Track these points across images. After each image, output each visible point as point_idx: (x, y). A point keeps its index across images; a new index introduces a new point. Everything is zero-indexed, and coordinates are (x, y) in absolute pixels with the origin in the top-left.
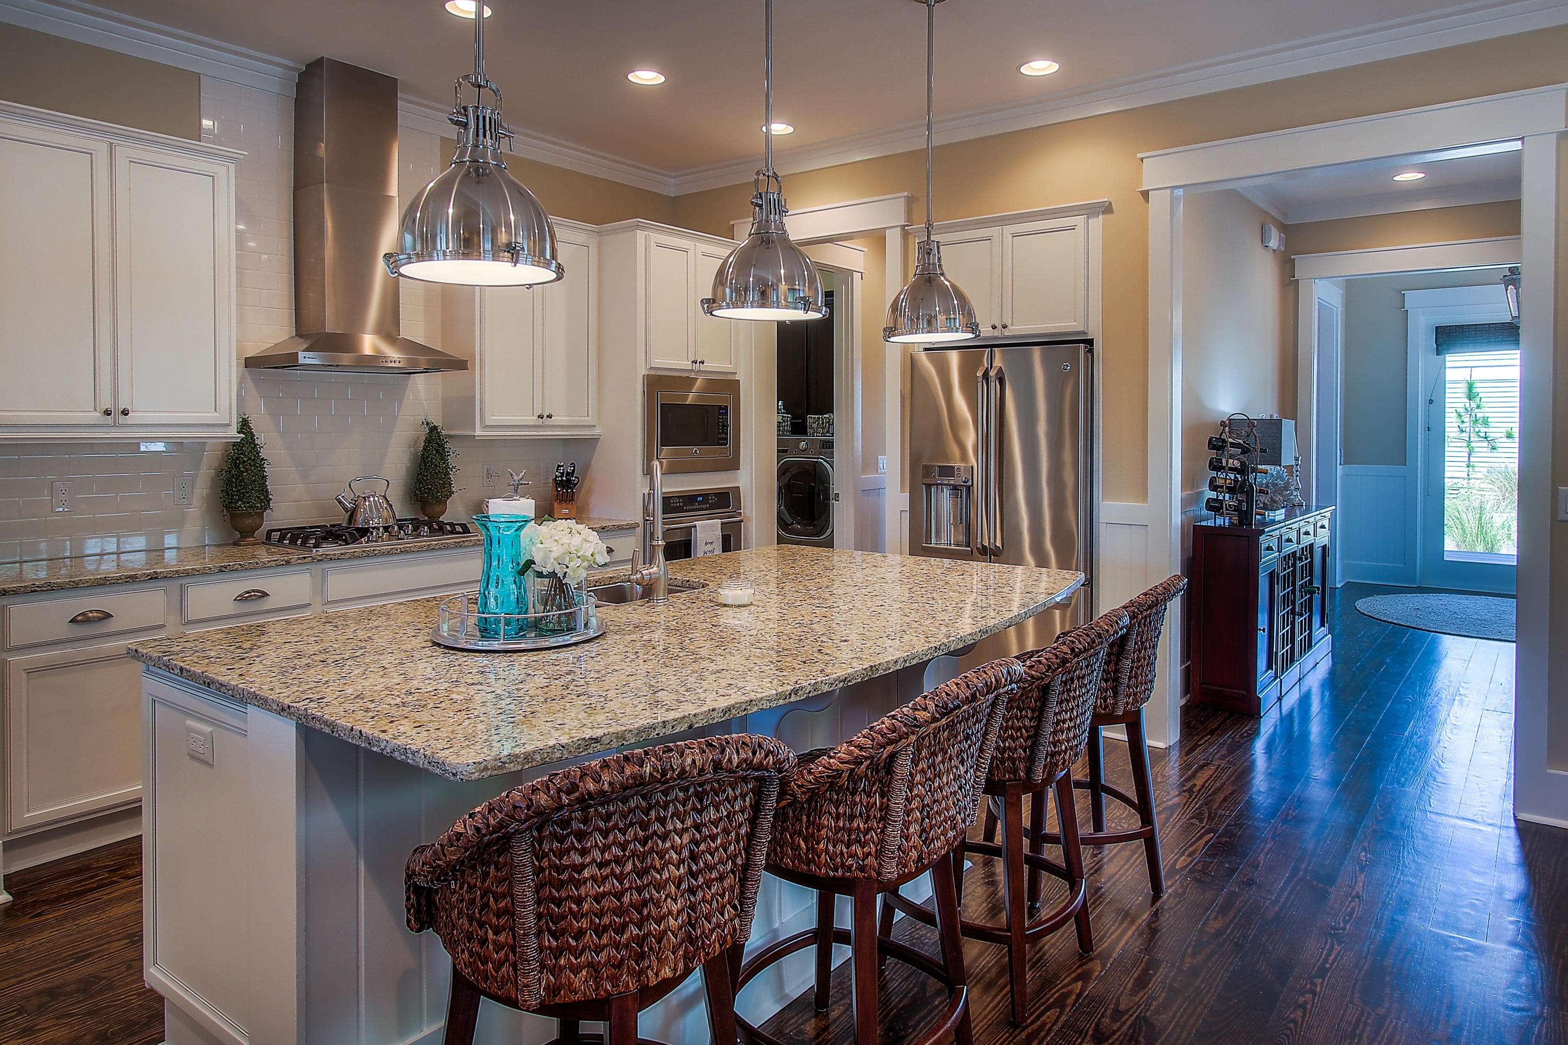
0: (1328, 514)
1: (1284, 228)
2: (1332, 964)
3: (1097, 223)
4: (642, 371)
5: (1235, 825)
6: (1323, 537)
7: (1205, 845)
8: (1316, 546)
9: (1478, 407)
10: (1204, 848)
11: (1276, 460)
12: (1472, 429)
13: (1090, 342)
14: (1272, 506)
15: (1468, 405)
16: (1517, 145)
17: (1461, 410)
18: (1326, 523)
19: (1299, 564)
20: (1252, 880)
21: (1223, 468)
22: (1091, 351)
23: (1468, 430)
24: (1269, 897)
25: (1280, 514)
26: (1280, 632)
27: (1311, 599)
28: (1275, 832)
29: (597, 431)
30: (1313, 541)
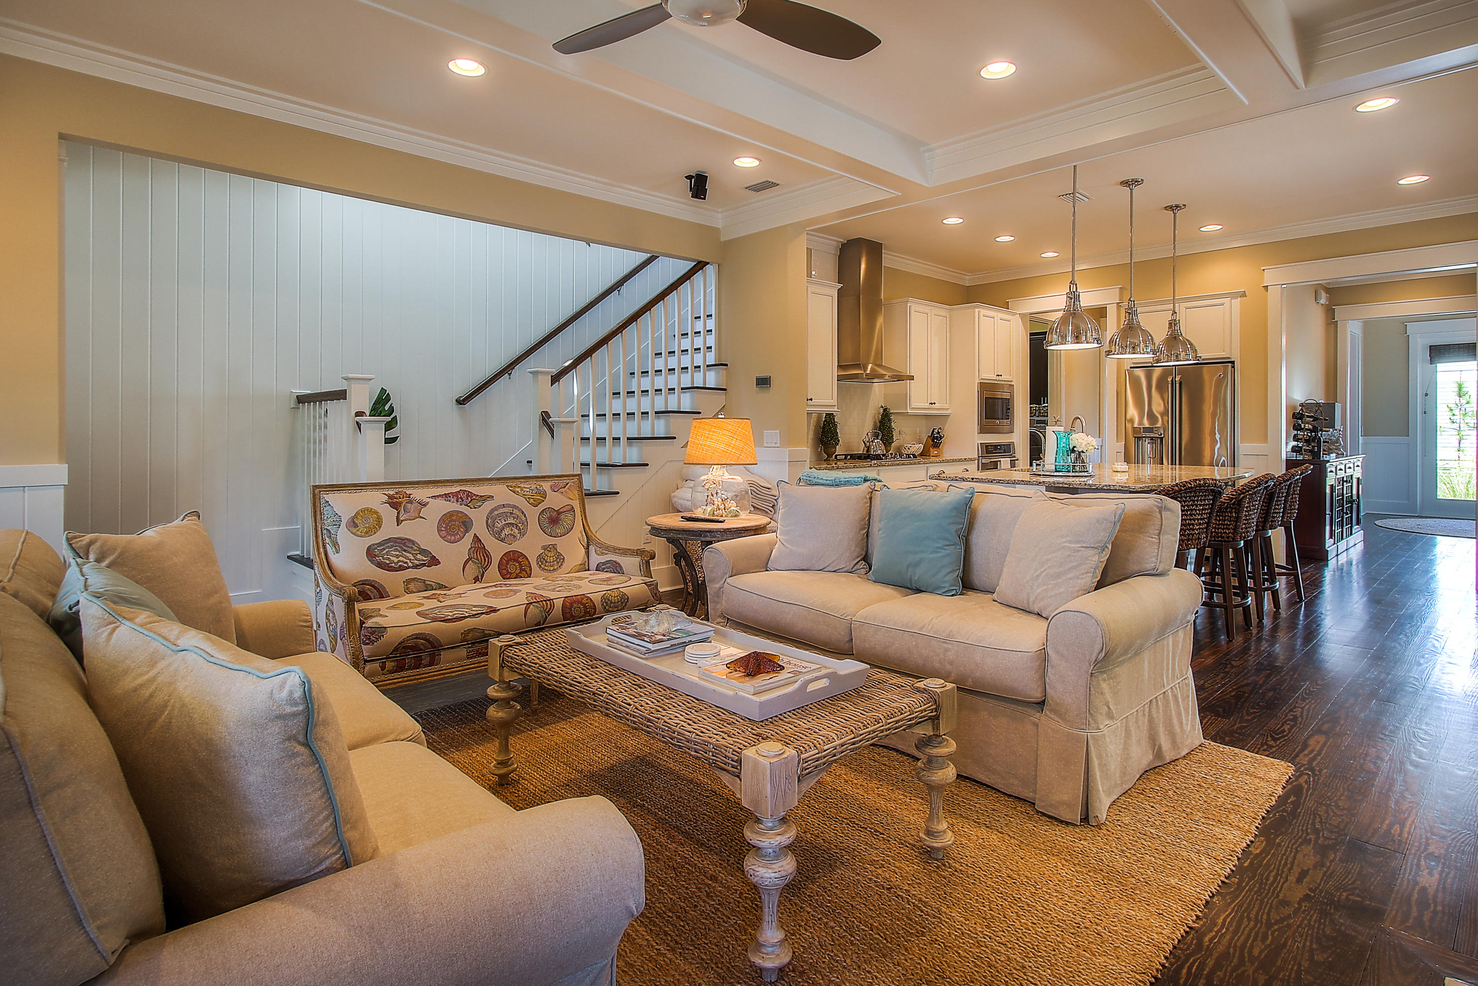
0: (1361, 459)
1: (1328, 290)
3: (1237, 302)
4: (977, 381)
6: (1358, 473)
8: (1354, 477)
9: (1468, 403)
11: (1332, 425)
12: (1462, 421)
13: (1233, 362)
14: (1331, 451)
15: (1458, 402)
16: (1475, 265)
17: (1453, 406)
18: (1360, 464)
19: (1346, 485)
21: (1303, 429)
22: (1233, 367)
23: (1458, 422)
25: (1333, 456)
26: (1337, 520)
27: (1352, 506)
29: (949, 412)
30: (1353, 473)
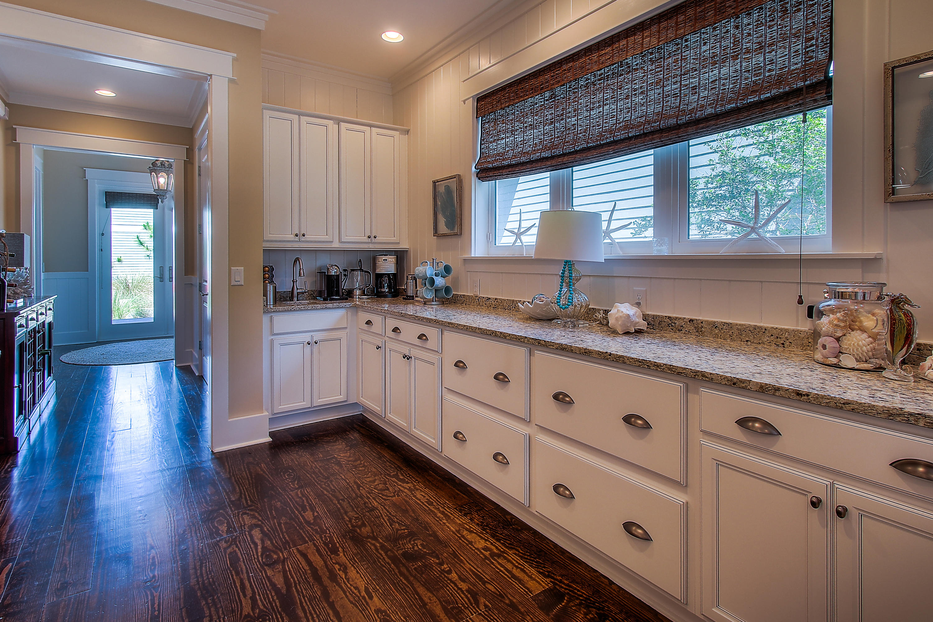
0: (54, 300)
2: (159, 610)
5: (31, 544)
7: (7, 578)
8: (46, 323)
10: (6, 582)
11: (20, 264)
14: (16, 296)
18: (51, 307)
19: (38, 335)
20: (66, 583)
24: (86, 588)
25: (20, 302)
26: (28, 384)
27: (44, 359)
28: (68, 533)
30: (45, 319)
